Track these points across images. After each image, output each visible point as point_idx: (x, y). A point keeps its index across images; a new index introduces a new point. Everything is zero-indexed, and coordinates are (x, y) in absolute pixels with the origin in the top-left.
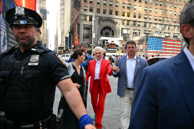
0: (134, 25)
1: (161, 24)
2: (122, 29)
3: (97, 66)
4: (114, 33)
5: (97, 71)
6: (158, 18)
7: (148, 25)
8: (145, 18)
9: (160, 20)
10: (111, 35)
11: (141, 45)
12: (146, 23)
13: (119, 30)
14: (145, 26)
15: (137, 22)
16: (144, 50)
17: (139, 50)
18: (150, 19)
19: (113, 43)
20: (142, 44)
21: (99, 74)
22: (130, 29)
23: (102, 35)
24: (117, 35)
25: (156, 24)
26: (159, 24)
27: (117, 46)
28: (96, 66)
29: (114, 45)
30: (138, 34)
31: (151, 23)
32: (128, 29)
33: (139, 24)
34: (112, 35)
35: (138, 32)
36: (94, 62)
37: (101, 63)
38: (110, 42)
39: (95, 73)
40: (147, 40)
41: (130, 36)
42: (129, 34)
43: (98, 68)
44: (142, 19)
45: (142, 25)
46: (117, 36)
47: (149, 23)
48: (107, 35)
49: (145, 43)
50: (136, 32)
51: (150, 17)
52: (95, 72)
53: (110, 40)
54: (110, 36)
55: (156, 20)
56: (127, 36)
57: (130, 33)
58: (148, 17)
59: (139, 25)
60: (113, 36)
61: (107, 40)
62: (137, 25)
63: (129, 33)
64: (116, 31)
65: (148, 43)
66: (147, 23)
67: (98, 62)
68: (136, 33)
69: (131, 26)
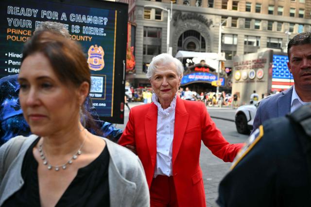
0: (247, 26)
1: (303, 24)
2: (223, 34)
3: (162, 129)
4: (205, 44)
5: (163, 147)
6: (297, 12)
7: (275, 26)
8: (270, 12)
9: (301, 16)
10: (198, 47)
11: (260, 70)
12: (271, 22)
13: (215, 38)
14: (270, 28)
15: (253, 21)
16: (266, 79)
17: (256, 80)
18: (280, 14)
19: (203, 64)
20: (262, 67)
21: (171, 158)
22: (237, 35)
23: (181, 49)
24: (213, 48)
25: (293, 24)
26: (300, 24)
27: (212, 70)
28: (159, 126)
29: (206, 67)
30: (255, 45)
31: (282, 22)
32: (233, 35)
33: (257, 24)
34: (202, 48)
35: (254, 40)
36: (150, 114)
37: (173, 117)
38: (197, 61)
39: (156, 152)
40: (271, 60)
41: (238, 50)
42: (236, 46)
43: (165, 133)
44: (263, 15)
45: (262, 25)
46: (212, 50)
47: (279, 22)
48: (191, 47)
49: (266, 65)
50: (250, 40)
51: (280, 10)
52: (159, 150)
53: (197, 57)
54: (197, 49)
55: (292, 15)
56: (233, 49)
57: (238, 42)
58: (276, 9)
59: (257, 27)
60: (202, 50)
61: (191, 58)
62: (252, 27)
63: (235, 43)
64: (209, 40)
65: (273, 66)
66: (273, 21)
67: (165, 111)
68: (250, 43)
69: (241, 28)
